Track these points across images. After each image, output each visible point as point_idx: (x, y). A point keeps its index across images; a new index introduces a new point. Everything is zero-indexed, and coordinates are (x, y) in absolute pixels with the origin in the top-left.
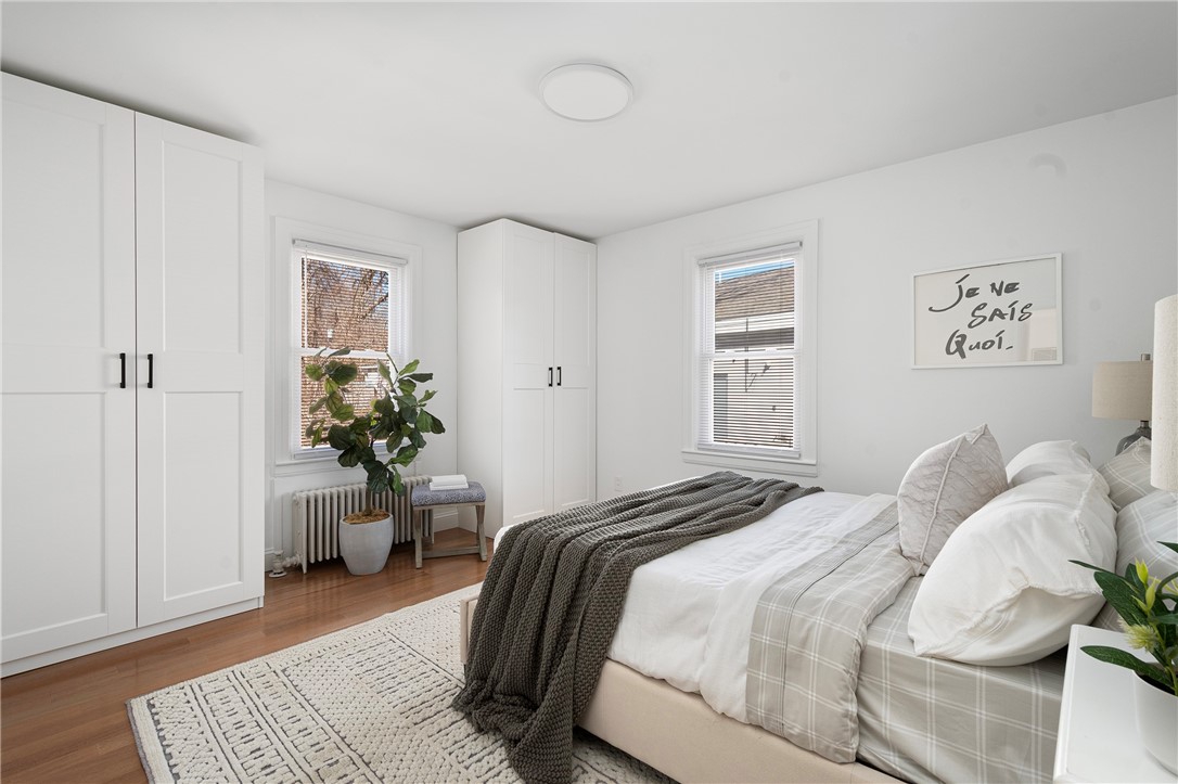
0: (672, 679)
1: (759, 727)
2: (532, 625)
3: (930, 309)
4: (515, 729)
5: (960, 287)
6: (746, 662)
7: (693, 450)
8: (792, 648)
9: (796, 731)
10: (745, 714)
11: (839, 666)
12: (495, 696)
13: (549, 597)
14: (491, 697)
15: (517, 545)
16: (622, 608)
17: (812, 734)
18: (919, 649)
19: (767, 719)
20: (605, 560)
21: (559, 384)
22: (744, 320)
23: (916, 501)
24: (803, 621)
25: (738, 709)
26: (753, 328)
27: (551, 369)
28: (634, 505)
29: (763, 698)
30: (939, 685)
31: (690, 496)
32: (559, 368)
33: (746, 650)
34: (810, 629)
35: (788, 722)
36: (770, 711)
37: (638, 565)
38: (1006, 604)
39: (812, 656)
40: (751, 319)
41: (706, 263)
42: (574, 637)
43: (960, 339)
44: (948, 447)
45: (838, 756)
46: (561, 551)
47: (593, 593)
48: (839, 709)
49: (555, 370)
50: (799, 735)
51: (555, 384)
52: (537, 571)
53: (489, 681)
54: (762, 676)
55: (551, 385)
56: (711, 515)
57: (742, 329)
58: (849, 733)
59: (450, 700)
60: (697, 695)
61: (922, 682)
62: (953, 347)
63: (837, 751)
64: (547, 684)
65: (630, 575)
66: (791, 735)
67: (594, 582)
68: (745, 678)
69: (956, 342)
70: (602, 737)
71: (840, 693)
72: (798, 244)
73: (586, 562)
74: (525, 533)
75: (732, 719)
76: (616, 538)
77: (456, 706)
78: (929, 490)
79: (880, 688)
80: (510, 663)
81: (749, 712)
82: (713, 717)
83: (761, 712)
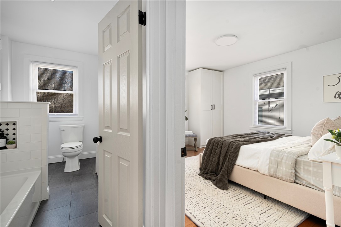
0: (251, 168)
1: (271, 176)
2: (217, 158)
3: (329, 85)
4: (214, 178)
5: (339, 79)
6: (268, 163)
7: (252, 126)
8: (279, 160)
9: (280, 176)
10: (268, 173)
11: (290, 163)
12: (208, 173)
13: (220, 152)
14: (207, 173)
15: (212, 142)
16: (238, 154)
17: (284, 176)
18: (309, 160)
19: (273, 174)
20: (234, 145)
21: (214, 109)
22: (268, 90)
23: (316, 134)
24: (282, 155)
25: (266, 173)
26: (271, 92)
27: (212, 105)
28: (239, 136)
29: (272, 170)
30: (314, 167)
31: (253, 135)
32: (214, 105)
33: (268, 160)
34: (283, 156)
35: (278, 174)
36: (274, 172)
37: (242, 145)
38: (330, 149)
39: (284, 161)
40: (270, 90)
41: (256, 75)
42: (227, 159)
43: (339, 94)
44: (324, 120)
45: (290, 181)
46: (223, 143)
47: (231, 151)
48: (290, 171)
49: (213, 105)
50: (281, 177)
51: (213, 109)
52: (217, 147)
53: (207, 170)
54: (272, 165)
55: (212, 109)
56: (259, 138)
57: (268, 93)
58: (293, 176)
59: (198, 174)
60: (257, 171)
61: (310, 166)
62: (337, 96)
63: (290, 180)
64: (221, 170)
65: (240, 147)
66: (279, 177)
67: (231, 149)
68: (268, 166)
69: (338, 95)
70: (234, 181)
71: (291, 168)
72: (285, 69)
73: (229, 145)
74: (214, 140)
75: (265, 175)
76: (235, 141)
77: (200, 175)
78: (319, 131)
79: (300, 168)
80: (212, 165)
81: (269, 173)
82: (261, 175)
83: (272, 173)
